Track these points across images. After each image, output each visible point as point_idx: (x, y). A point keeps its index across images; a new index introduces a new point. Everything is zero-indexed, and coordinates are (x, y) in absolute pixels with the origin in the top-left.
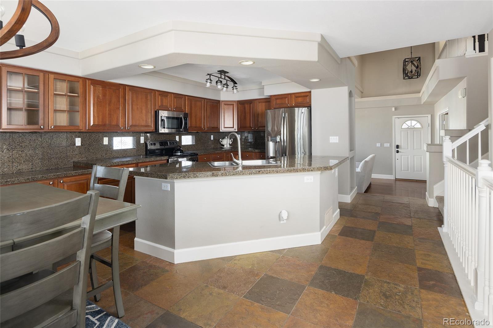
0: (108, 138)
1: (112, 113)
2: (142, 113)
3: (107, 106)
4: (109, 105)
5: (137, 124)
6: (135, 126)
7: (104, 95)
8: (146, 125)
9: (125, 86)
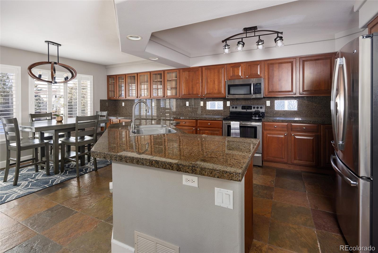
0: (203, 102)
1: (194, 86)
2: (215, 84)
3: (191, 82)
4: (192, 82)
5: (211, 92)
6: (210, 94)
7: (189, 76)
8: (218, 92)
9: (202, 67)
